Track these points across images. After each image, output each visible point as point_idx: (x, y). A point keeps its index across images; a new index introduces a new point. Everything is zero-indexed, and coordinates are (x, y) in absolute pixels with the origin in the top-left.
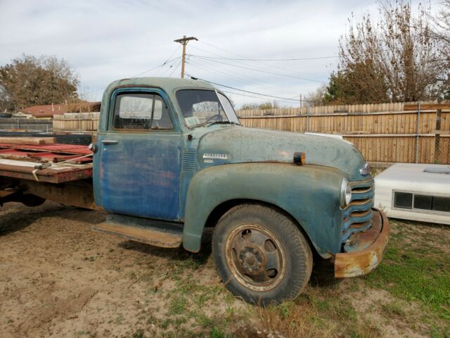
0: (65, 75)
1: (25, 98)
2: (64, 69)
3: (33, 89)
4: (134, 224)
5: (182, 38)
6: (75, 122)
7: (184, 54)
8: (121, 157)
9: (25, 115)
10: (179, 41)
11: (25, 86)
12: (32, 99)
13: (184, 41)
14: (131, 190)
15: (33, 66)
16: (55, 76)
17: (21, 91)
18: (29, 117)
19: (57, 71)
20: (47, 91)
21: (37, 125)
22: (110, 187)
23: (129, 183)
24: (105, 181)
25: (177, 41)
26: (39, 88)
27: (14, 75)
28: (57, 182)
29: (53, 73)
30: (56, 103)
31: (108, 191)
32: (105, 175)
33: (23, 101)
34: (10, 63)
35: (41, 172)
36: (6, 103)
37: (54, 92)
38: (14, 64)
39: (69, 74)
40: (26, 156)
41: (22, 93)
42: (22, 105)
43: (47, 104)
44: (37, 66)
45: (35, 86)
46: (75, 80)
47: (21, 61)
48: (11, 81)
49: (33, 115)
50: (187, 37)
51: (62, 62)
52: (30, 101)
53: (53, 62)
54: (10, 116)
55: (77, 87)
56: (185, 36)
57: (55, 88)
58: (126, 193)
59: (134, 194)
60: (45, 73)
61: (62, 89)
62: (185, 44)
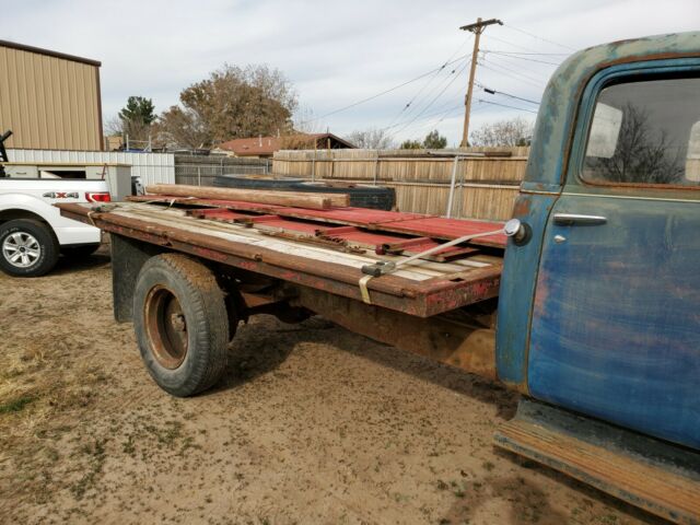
0: (278, 92)
1: (224, 128)
2: (276, 84)
3: (235, 116)
4: (612, 445)
5: (476, 22)
6: (306, 164)
7: (476, 50)
8: (614, 264)
9: (224, 152)
10: (469, 28)
11: (225, 110)
12: (234, 129)
13: (477, 27)
14: (642, 361)
15: (236, 81)
16: (264, 95)
17: (220, 118)
18: (230, 154)
19: (268, 87)
20: (252, 118)
21: (246, 167)
22: (564, 342)
23: (637, 339)
24: (548, 322)
25: (465, 28)
26: (243, 113)
27: (211, 94)
28: (424, 316)
29: (261, 91)
30: (264, 136)
31: (555, 350)
32: (552, 307)
33: (222, 132)
34: (208, 77)
35: (378, 282)
36: (200, 135)
37: (262, 119)
38: (213, 80)
39: (283, 91)
40: (313, 235)
41: (222, 119)
42: (219, 139)
43: (251, 136)
44: (242, 81)
45: (238, 111)
46: (291, 101)
47: (222, 74)
48: (208, 104)
49: (236, 153)
50: (484, 20)
51: (276, 72)
52: (231, 132)
53: (262, 73)
54: (207, 153)
55: (293, 112)
56: (480, 19)
57: (263, 113)
58: (617, 366)
59: (650, 374)
60: (252, 91)
61: (272, 114)
62: (478, 33)
